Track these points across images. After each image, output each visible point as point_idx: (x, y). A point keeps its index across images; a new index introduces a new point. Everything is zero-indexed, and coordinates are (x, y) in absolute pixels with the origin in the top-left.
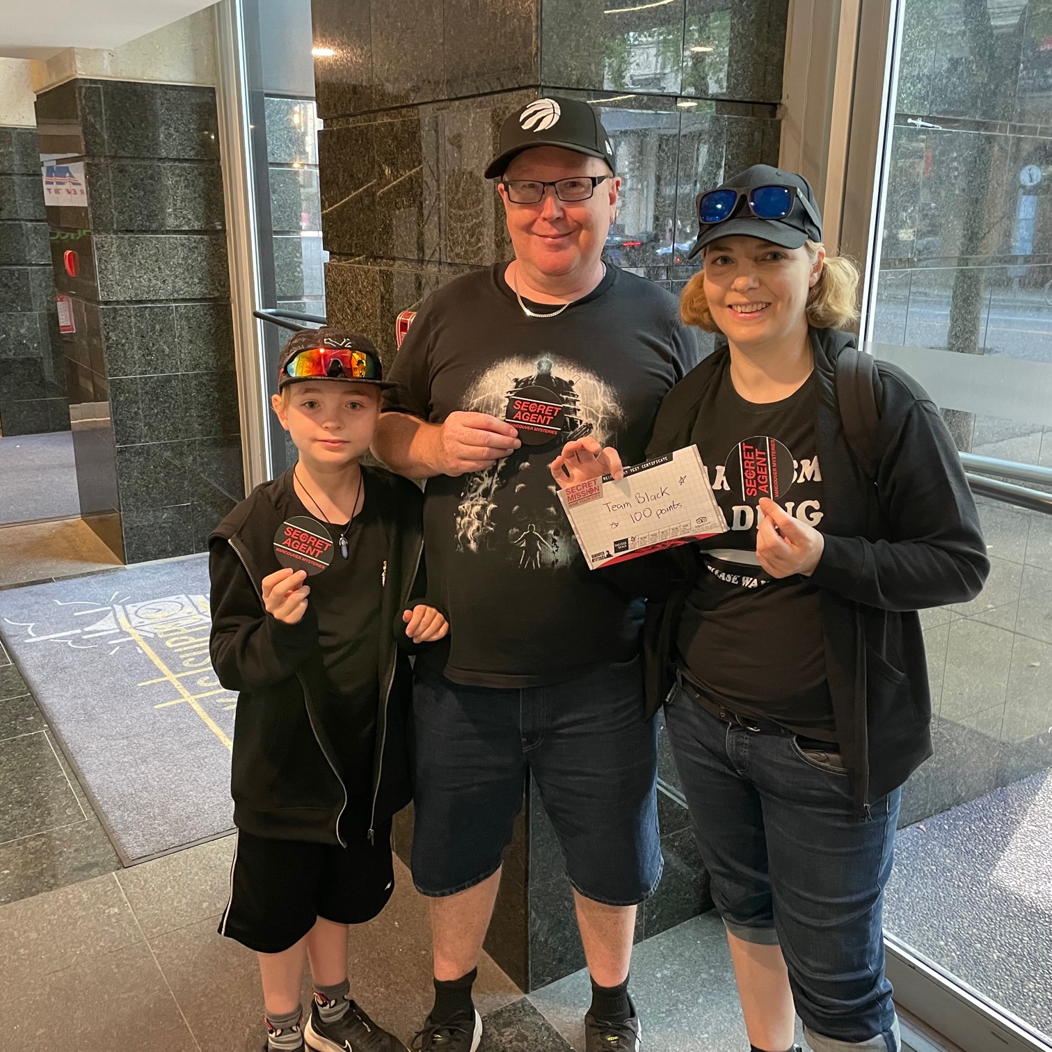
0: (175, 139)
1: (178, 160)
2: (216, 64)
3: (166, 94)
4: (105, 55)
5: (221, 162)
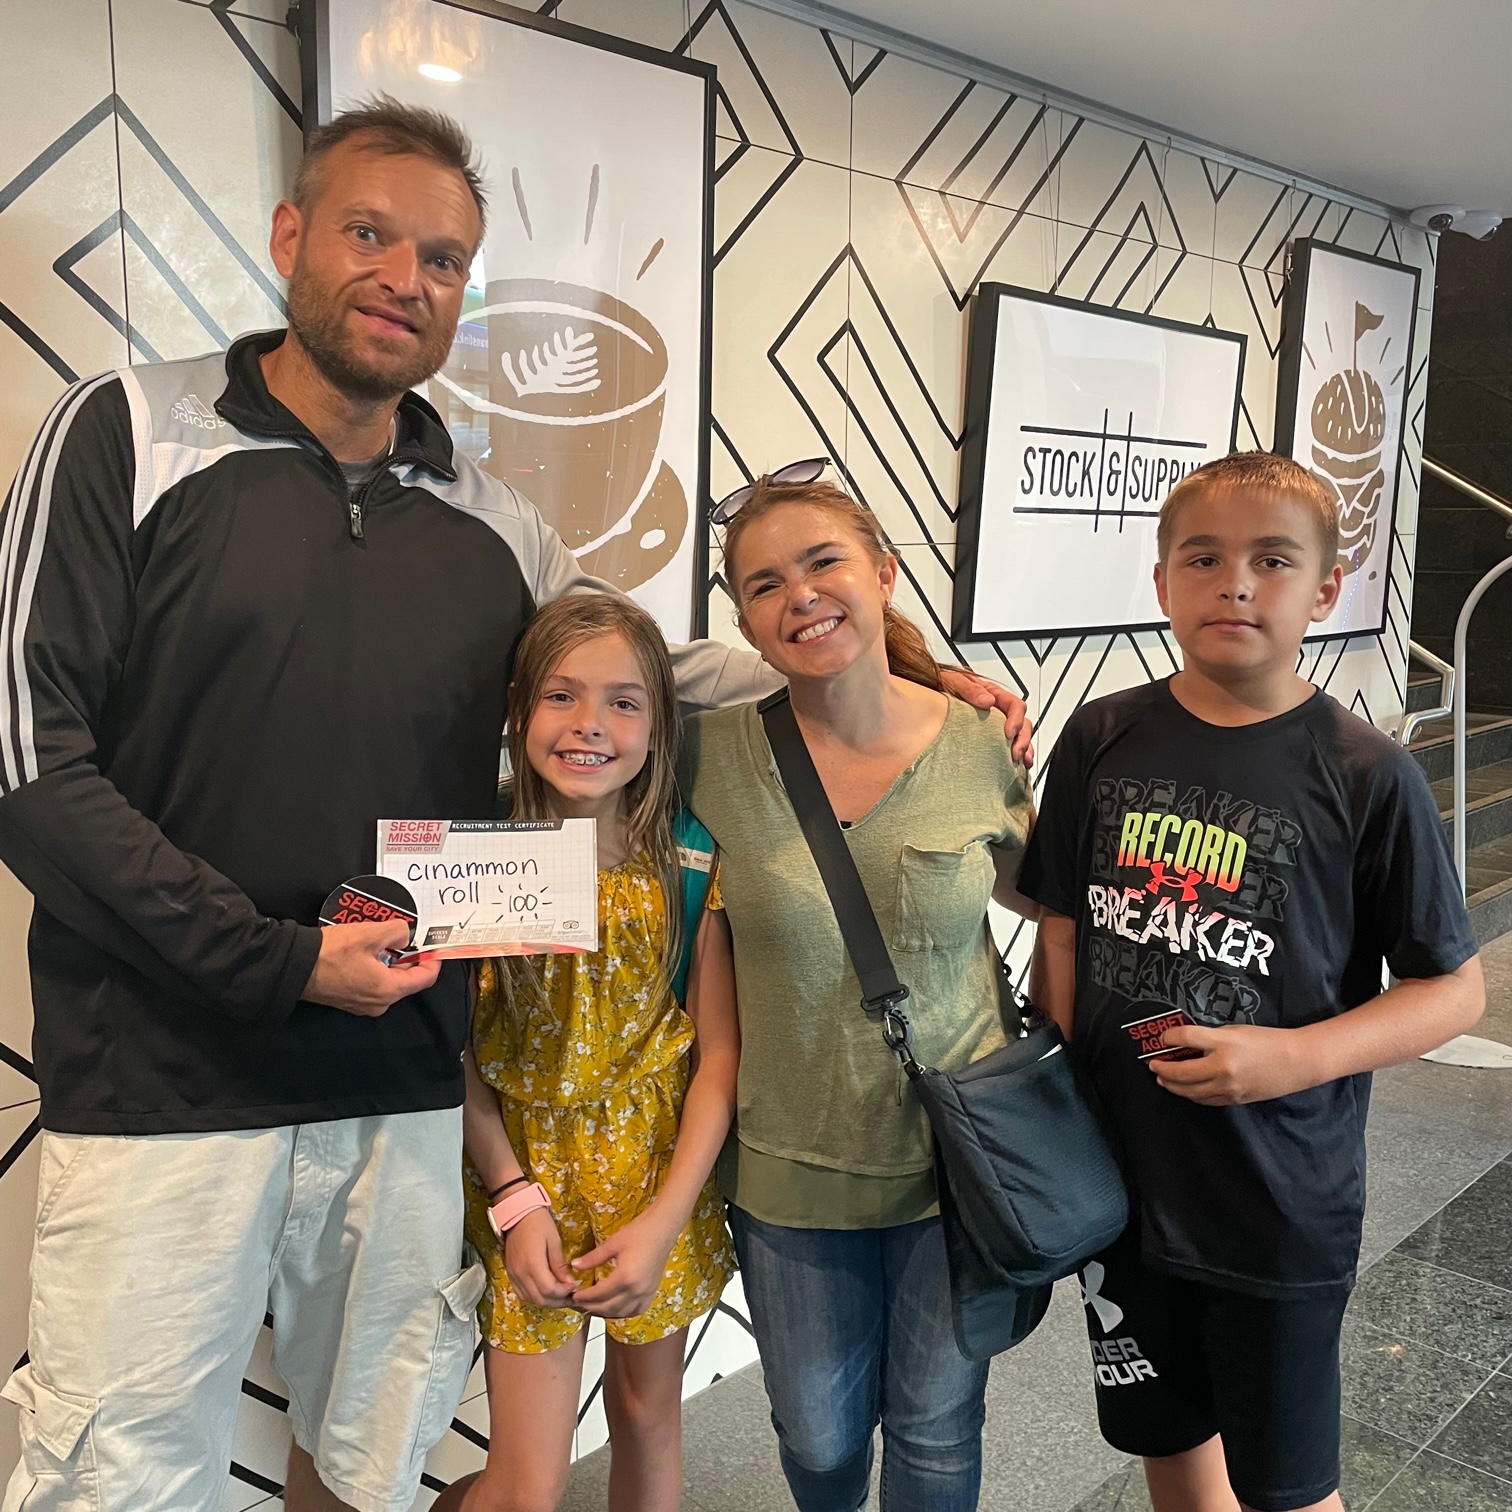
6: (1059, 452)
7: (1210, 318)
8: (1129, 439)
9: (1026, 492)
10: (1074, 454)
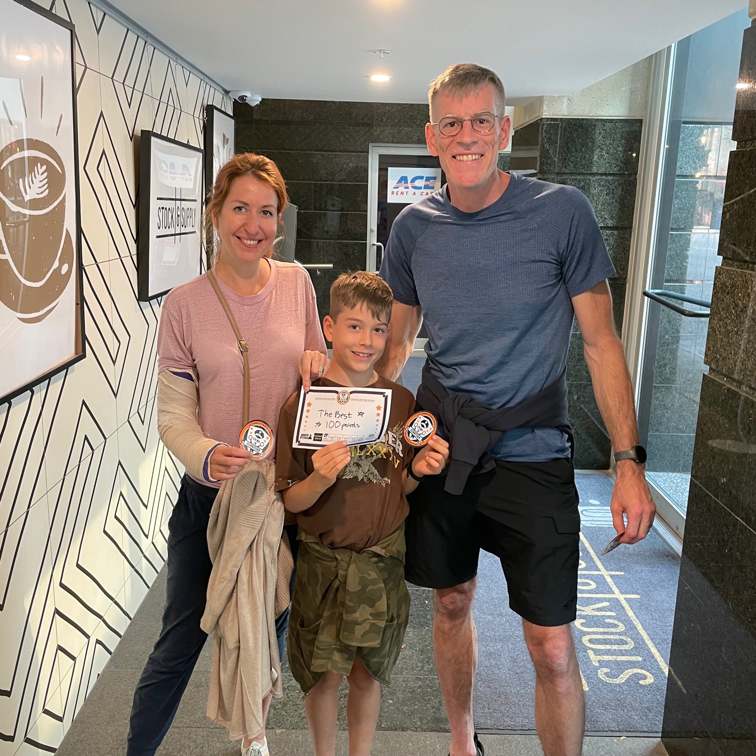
0: (605, 159)
1: (605, 174)
2: (646, 102)
3: (604, 125)
4: (565, 100)
5: (637, 175)
6: (166, 209)
7: (188, 141)
8: (181, 200)
9: (159, 228)
10: (169, 209)
